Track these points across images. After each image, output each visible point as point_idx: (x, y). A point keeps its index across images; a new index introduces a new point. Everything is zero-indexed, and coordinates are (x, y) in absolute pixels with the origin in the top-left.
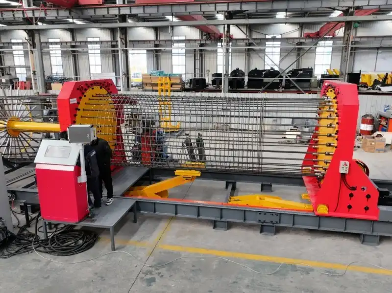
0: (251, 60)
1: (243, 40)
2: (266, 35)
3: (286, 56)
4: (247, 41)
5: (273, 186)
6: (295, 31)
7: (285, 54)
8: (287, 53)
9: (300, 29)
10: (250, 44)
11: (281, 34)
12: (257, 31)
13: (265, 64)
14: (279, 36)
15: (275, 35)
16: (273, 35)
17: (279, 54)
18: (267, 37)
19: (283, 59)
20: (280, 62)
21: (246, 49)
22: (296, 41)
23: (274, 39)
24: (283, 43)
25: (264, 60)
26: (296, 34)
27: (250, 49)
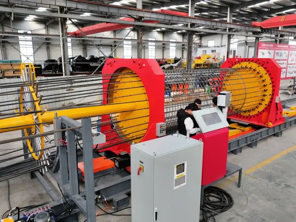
0: (7, 50)
2: (17, 30)
7: (37, 47)
8: (39, 46)
9: (46, 28)
11: (31, 31)
12: (9, 26)
13: (21, 54)
14: (30, 32)
16: (24, 31)
17: (32, 46)
18: (19, 32)
19: (36, 51)
20: (34, 53)
22: (45, 37)
23: (26, 34)
25: (20, 51)
26: (43, 32)
27: (4, 41)
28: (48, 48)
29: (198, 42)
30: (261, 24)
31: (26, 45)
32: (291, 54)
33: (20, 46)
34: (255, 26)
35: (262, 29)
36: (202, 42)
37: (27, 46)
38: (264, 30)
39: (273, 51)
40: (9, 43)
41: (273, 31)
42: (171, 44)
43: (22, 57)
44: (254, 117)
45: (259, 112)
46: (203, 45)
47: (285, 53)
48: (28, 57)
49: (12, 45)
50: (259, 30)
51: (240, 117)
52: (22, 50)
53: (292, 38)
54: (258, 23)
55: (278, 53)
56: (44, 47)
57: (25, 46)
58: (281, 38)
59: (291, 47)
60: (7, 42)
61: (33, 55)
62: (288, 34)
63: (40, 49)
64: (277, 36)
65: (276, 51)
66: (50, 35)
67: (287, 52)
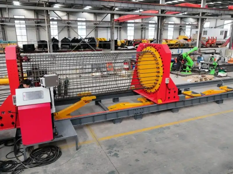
0: (40, 32)
1: (33, 19)
3: (62, 30)
4: (36, 21)
5: (119, 98)
6: (65, 16)
8: (62, 29)
9: (68, 15)
10: (38, 23)
11: (57, 17)
12: (42, 14)
14: (56, 19)
15: (53, 18)
17: (57, 29)
19: (60, 32)
20: (58, 34)
21: (36, 25)
22: (66, 22)
23: (53, 20)
24: (59, 22)
26: (65, 18)
27: (38, 25)
28: (68, 30)
31: (53, 28)
40: (41, 26)
42: (169, 26)
44: (153, 94)
45: (155, 90)
49: (43, 28)
51: (146, 93)
56: (66, 29)
60: (40, 26)
61: (58, 35)
63: (63, 31)
66: (70, 20)
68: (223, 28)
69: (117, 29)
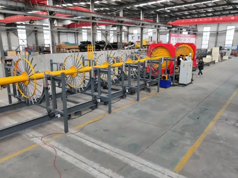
29: (127, 30)
30: (172, 23)
32: (186, 40)
33: (18, 33)
34: (169, 24)
35: (173, 26)
36: (129, 31)
37: (22, 33)
38: (173, 27)
39: (177, 38)
41: (177, 27)
42: (111, 32)
43: (19, 40)
46: (130, 32)
47: (183, 39)
48: (23, 40)
50: (171, 26)
52: (19, 35)
53: (186, 30)
54: (170, 22)
55: (179, 39)
56: (33, 35)
57: (21, 33)
58: (181, 31)
59: (186, 36)
62: (184, 28)
64: (178, 29)
65: (179, 38)
67: (184, 38)
68: (147, 34)
69: (74, 34)
